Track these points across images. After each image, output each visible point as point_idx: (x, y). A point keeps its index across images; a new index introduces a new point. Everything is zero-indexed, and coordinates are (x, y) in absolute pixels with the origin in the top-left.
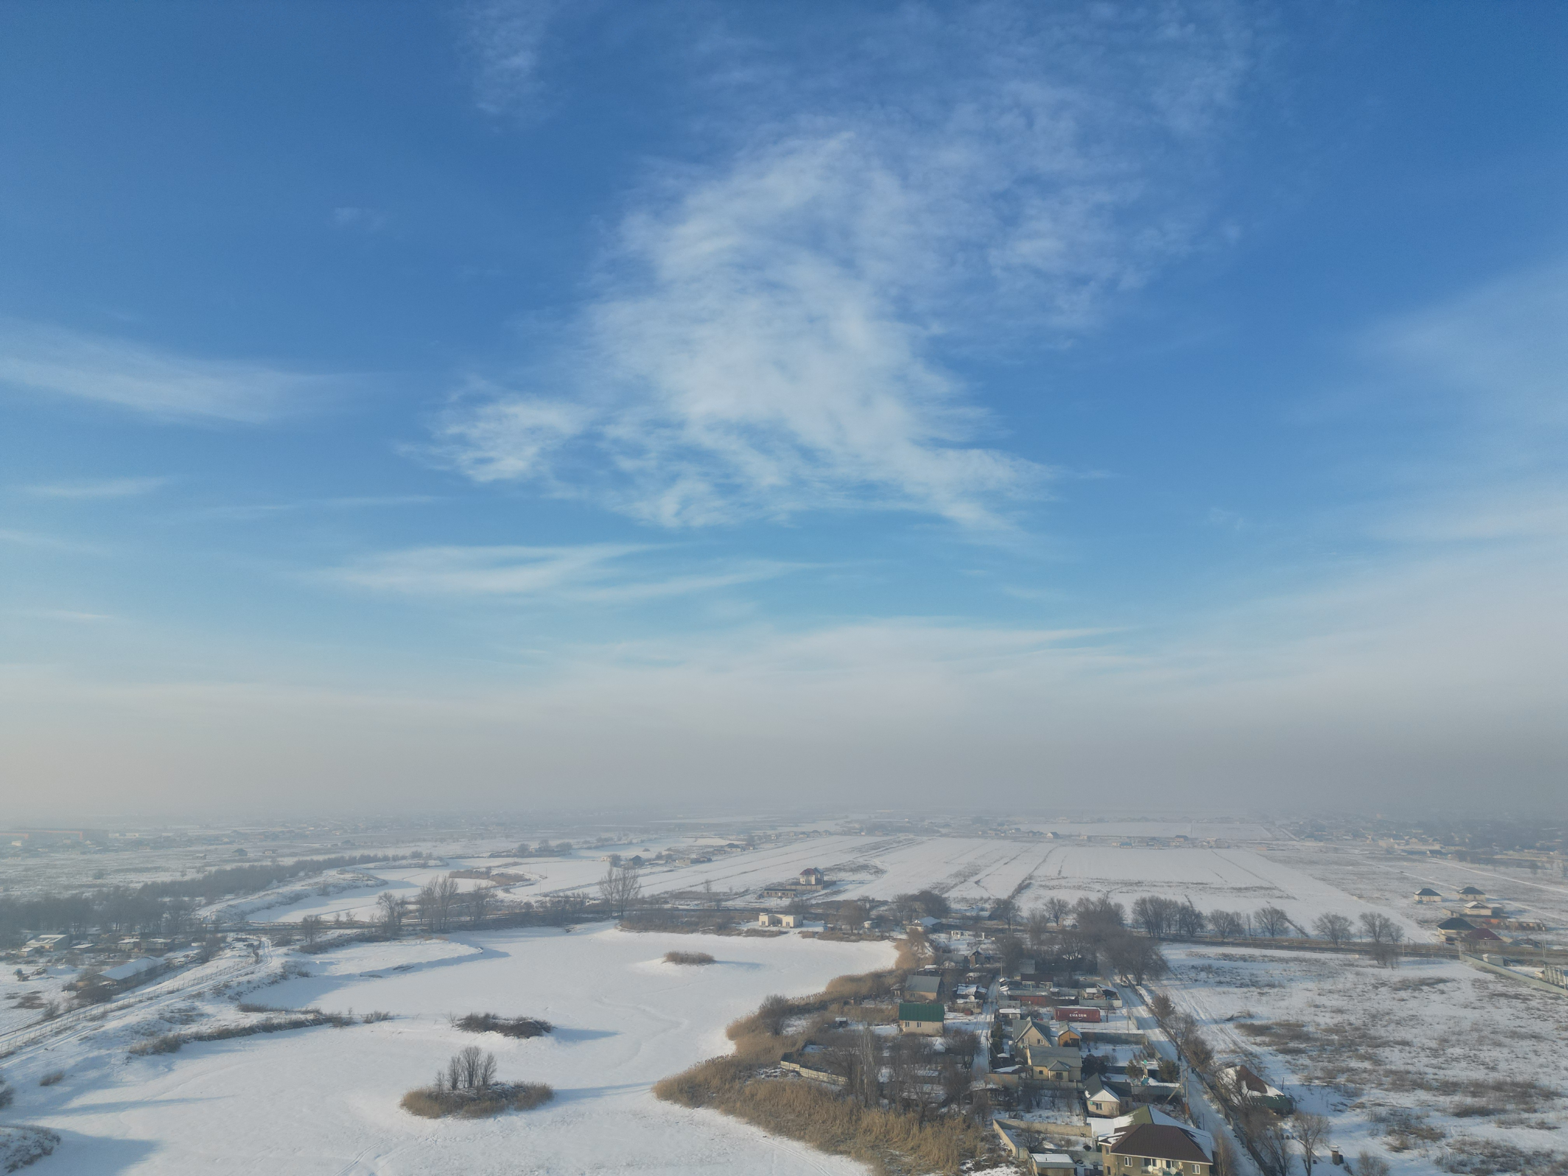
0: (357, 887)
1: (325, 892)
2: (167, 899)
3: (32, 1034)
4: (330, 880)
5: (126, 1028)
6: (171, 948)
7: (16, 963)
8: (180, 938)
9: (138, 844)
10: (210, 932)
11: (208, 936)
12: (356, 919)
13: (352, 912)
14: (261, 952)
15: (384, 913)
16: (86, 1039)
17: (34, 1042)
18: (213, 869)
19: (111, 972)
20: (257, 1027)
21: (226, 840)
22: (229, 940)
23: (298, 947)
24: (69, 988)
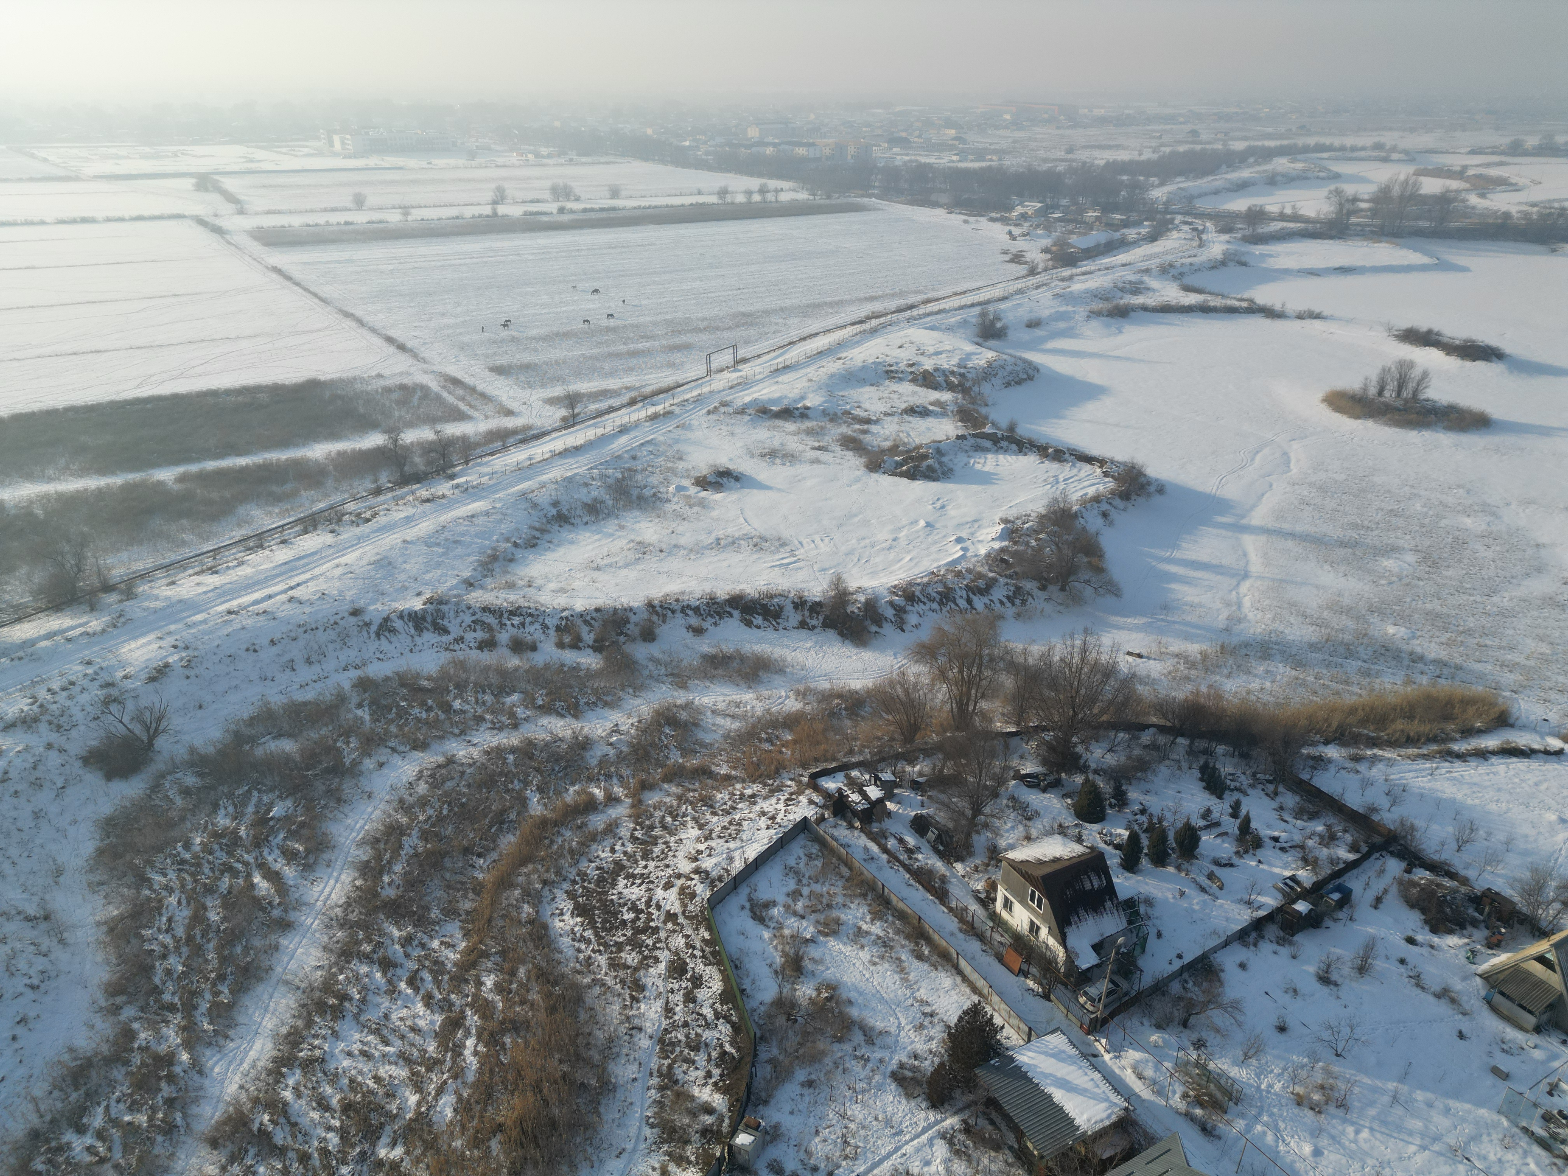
0: (1306, 178)
1: (1273, 181)
2: (1125, 178)
3: (1019, 285)
4: (1280, 169)
5: (1087, 291)
6: (1126, 224)
7: (1008, 224)
8: (1134, 216)
9: (1103, 121)
10: (1160, 212)
11: (1158, 216)
12: (1301, 212)
13: (1298, 205)
14: (1204, 237)
15: (1332, 208)
16: (1057, 296)
17: (1020, 292)
18: (1168, 150)
19: (1078, 242)
20: (1195, 306)
21: (1182, 119)
22: (1177, 222)
23: (1239, 235)
24: (1045, 251)
